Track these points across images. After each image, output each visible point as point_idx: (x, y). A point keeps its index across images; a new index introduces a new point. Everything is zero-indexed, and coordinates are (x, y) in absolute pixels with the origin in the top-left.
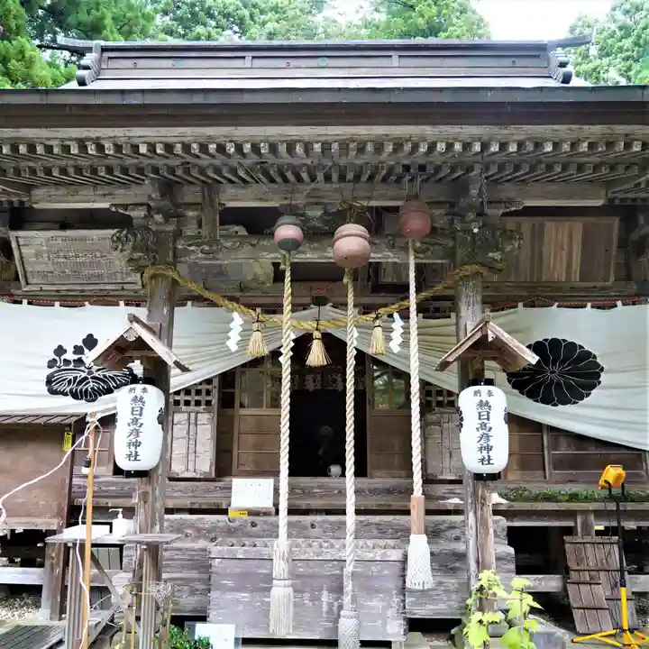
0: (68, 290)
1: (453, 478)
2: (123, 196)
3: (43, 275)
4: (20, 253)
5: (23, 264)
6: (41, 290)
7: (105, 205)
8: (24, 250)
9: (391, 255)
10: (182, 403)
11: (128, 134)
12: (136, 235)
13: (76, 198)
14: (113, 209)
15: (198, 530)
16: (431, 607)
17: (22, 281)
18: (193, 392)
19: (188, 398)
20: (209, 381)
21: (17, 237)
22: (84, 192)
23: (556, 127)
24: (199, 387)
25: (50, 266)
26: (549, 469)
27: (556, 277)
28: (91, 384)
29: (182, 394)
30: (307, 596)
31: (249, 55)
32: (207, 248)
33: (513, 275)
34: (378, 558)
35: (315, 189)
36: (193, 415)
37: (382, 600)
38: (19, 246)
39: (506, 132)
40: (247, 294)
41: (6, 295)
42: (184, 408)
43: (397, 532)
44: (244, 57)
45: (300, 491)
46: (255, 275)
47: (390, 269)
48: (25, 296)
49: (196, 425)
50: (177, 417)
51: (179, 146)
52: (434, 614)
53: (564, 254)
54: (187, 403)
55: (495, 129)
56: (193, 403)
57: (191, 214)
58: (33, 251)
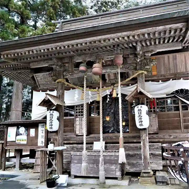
0: (50, 88)
1: (153, 133)
2: (50, 63)
3: (43, 84)
4: (37, 79)
5: (38, 82)
6: (43, 88)
7: (47, 65)
8: (38, 79)
10: (78, 115)
11: (39, 48)
12: (53, 73)
13: (40, 64)
14: (49, 66)
15: (77, 148)
16: (135, 169)
17: (39, 87)
19: (79, 114)
21: (36, 75)
22: (42, 63)
23: (148, 29)
25: (45, 82)
26: (183, 129)
27: (182, 70)
30: (95, 165)
31: (102, 17)
32: (71, 74)
33: (168, 72)
34: (113, 155)
35: (98, 54)
36: (81, 118)
37: (115, 166)
38: (36, 78)
39: (134, 32)
40: (94, 85)
42: (78, 117)
43: (130, 148)
44: (99, 18)
45: (110, 138)
46: (95, 79)
49: (82, 121)
50: (77, 119)
51: (50, 49)
52: (135, 171)
53: (184, 63)
54: (79, 115)
55: (131, 32)
56: (81, 115)
57: (67, 65)
58: (40, 79)
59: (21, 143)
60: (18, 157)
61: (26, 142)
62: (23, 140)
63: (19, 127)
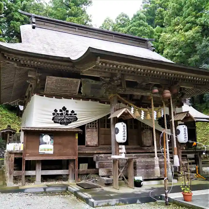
0: (57, 94)
3: (51, 89)
5: (47, 85)
6: (50, 93)
7: (99, 76)
9: (159, 95)
10: (89, 126)
17: (45, 90)
18: (92, 123)
20: (96, 121)
24: (93, 122)
25: (55, 87)
28: (65, 120)
29: (89, 124)
31: (77, 28)
36: (92, 129)
38: (48, 80)
41: (38, 93)
42: (90, 128)
47: (136, 96)
48: (45, 94)
49: (93, 132)
54: (91, 126)
58: (51, 82)
59: (45, 153)
60: (39, 168)
61: (53, 151)
62: (48, 150)
63: (42, 135)
